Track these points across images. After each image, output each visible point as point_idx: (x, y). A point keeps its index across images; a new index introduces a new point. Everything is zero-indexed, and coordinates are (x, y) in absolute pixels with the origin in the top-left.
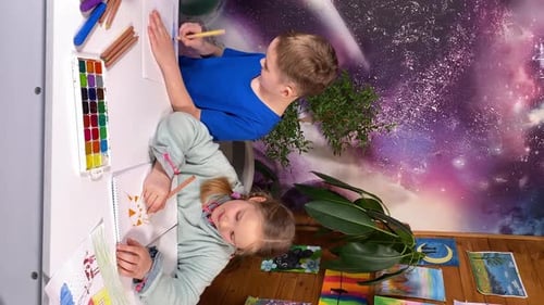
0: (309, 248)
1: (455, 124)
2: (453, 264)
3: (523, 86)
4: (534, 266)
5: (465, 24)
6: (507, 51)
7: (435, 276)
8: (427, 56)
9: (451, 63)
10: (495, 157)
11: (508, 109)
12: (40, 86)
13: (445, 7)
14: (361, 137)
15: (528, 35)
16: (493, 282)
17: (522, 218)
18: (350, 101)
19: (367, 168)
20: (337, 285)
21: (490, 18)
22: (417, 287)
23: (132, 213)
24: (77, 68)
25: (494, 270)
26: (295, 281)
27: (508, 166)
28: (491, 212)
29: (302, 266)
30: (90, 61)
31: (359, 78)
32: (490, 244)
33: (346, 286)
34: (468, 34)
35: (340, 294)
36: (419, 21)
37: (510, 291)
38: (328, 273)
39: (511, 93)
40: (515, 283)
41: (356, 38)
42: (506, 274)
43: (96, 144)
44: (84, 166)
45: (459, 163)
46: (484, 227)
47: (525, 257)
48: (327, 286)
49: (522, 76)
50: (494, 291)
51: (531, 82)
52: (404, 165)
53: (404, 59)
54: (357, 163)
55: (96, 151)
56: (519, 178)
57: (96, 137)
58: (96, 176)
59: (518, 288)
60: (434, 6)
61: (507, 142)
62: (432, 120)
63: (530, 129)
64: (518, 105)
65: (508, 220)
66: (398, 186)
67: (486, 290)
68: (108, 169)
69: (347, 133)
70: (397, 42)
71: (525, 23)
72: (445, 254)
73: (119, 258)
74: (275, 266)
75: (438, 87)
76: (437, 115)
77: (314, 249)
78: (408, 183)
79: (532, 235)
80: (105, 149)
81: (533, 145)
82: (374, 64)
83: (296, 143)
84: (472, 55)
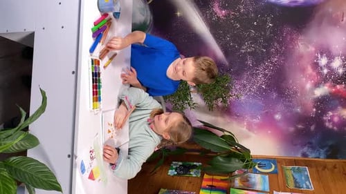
0: (195, 163)
1: (275, 95)
2: (275, 172)
3: (310, 75)
4: (318, 174)
5: (279, 42)
6: (301, 57)
7: (264, 179)
8: (259, 59)
9: (272, 63)
10: (297, 113)
11: (303, 88)
12: (75, 70)
13: (268, 33)
14: (224, 101)
15: (312, 49)
16: (296, 182)
17: (313, 148)
18: (217, 82)
19: (227, 119)
20: (210, 183)
21: (292, 39)
22: (254, 184)
23: (109, 132)
24: (91, 63)
25: (297, 176)
26: (187, 181)
27: (304, 119)
28: (296, 145)
29: (191, 173)
30: (96, 60)
31: (223, 70)
32: (296, 162)
33: (215, 184)
34: (281, 48)
35: (212, 188)
36: (255, 40)
37: (305, 186)
38: (206, 176)
39: (304, 79)
40: (308, 183)
41: (221, 49)
42: (303, 178)
43: (96, 98)
44: (92, 107)
45: (278, 117)
46: (293, 153)
47: (314, 169)
48: (205, 184)
49: (310, 70)
50: (296, 187)
51: (314, 74)
52: (248, 118)
53: (247, 60)
54: (222, 116)
55: (96, 101)
56: (311, 125)
57: (96, 95)
58: (96, 112)
59: (309, 185)
60: (263, 33)
61: (303, 105)
62: (263, 93)
63: (315, 99)
64: (308, 86)
65: (305, 149)
66: (244, 129)
67: (292, 186)
68: (101, 110)
69: (216, 99)
70: (243, 51)
71: (310, 42)
72: (271, 167)
73: (104, 152)
74: (176, 173)
75: (265, 75)
76: (265, 90)
77: (198, 164)
78: (250, 127)
79: (319, 158)
80: (100, 101)
81: (317, 108)
82: (230, 63)
83: (189, 103)
84: (283, 58)
